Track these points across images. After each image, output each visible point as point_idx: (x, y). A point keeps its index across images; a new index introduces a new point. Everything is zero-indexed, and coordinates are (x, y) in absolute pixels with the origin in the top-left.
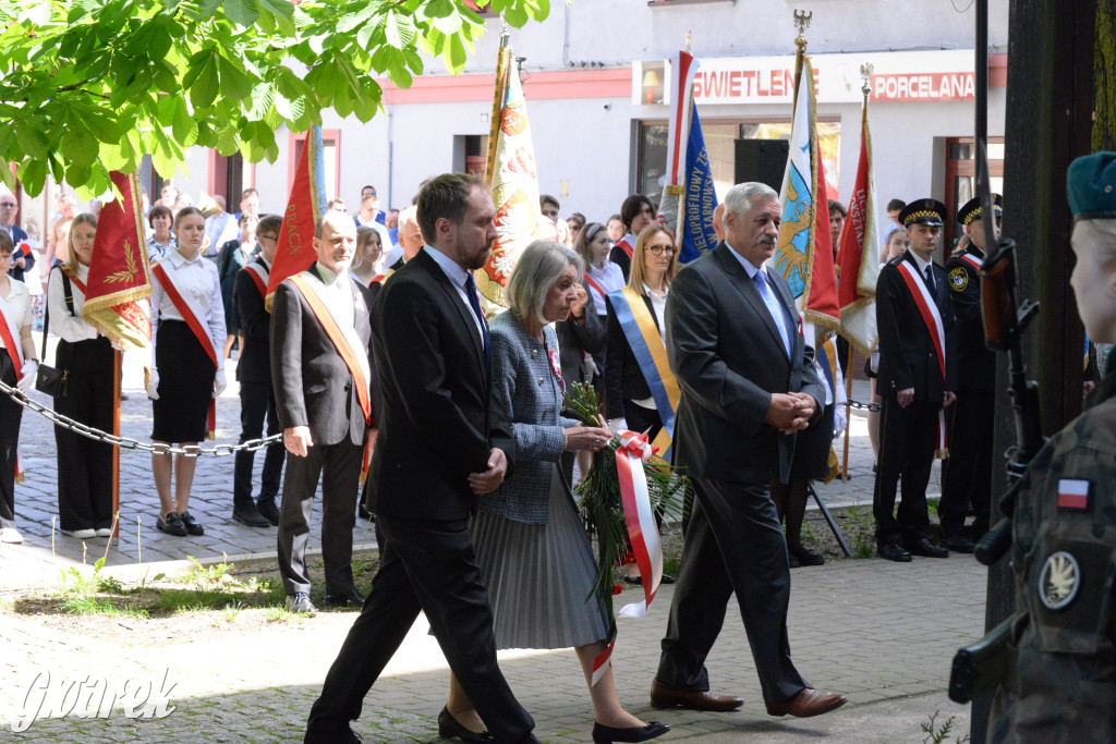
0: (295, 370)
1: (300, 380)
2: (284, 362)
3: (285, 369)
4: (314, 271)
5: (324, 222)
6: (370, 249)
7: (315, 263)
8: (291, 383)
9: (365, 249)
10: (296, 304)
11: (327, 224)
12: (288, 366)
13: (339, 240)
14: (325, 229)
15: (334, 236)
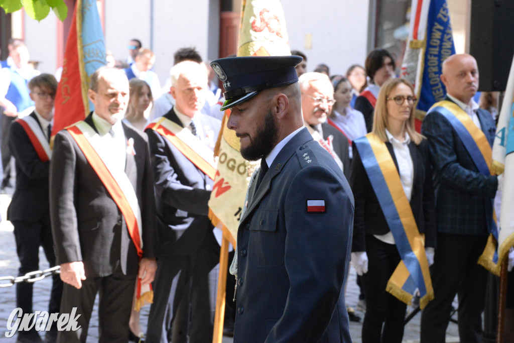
0: (70, 211)
1: (75, 220)
2: (61, 205)
3: (61, 210)
4: (90, 121)
5: (99, 77)
6: (142, 100)
7: (91, 113)
8: (66, 223)
9: (137, 100)
10: (70, 152)
11: (102, 79)
12: (63, 208)
13: (114, 95)
14: (101, 84)
15: (110, 91)
